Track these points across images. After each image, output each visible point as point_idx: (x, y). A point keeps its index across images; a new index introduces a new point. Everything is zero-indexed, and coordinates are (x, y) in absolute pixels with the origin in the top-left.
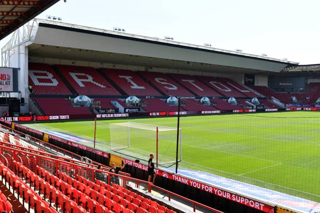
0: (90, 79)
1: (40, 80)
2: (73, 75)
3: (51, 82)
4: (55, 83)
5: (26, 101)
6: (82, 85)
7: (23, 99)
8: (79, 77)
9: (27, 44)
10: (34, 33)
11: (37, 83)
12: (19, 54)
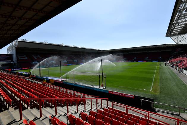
0: (39, 57)
1: (21, 58)
2: (33, 56)
3: (25, 58)
4: (27, 58)
5: (16, 64)
6: (36, 58)
7: (15, 64)
8: (35, 56)
9: (16, 47)
10: (17, 44)
11: (20, 58)
12: (13, 50)
